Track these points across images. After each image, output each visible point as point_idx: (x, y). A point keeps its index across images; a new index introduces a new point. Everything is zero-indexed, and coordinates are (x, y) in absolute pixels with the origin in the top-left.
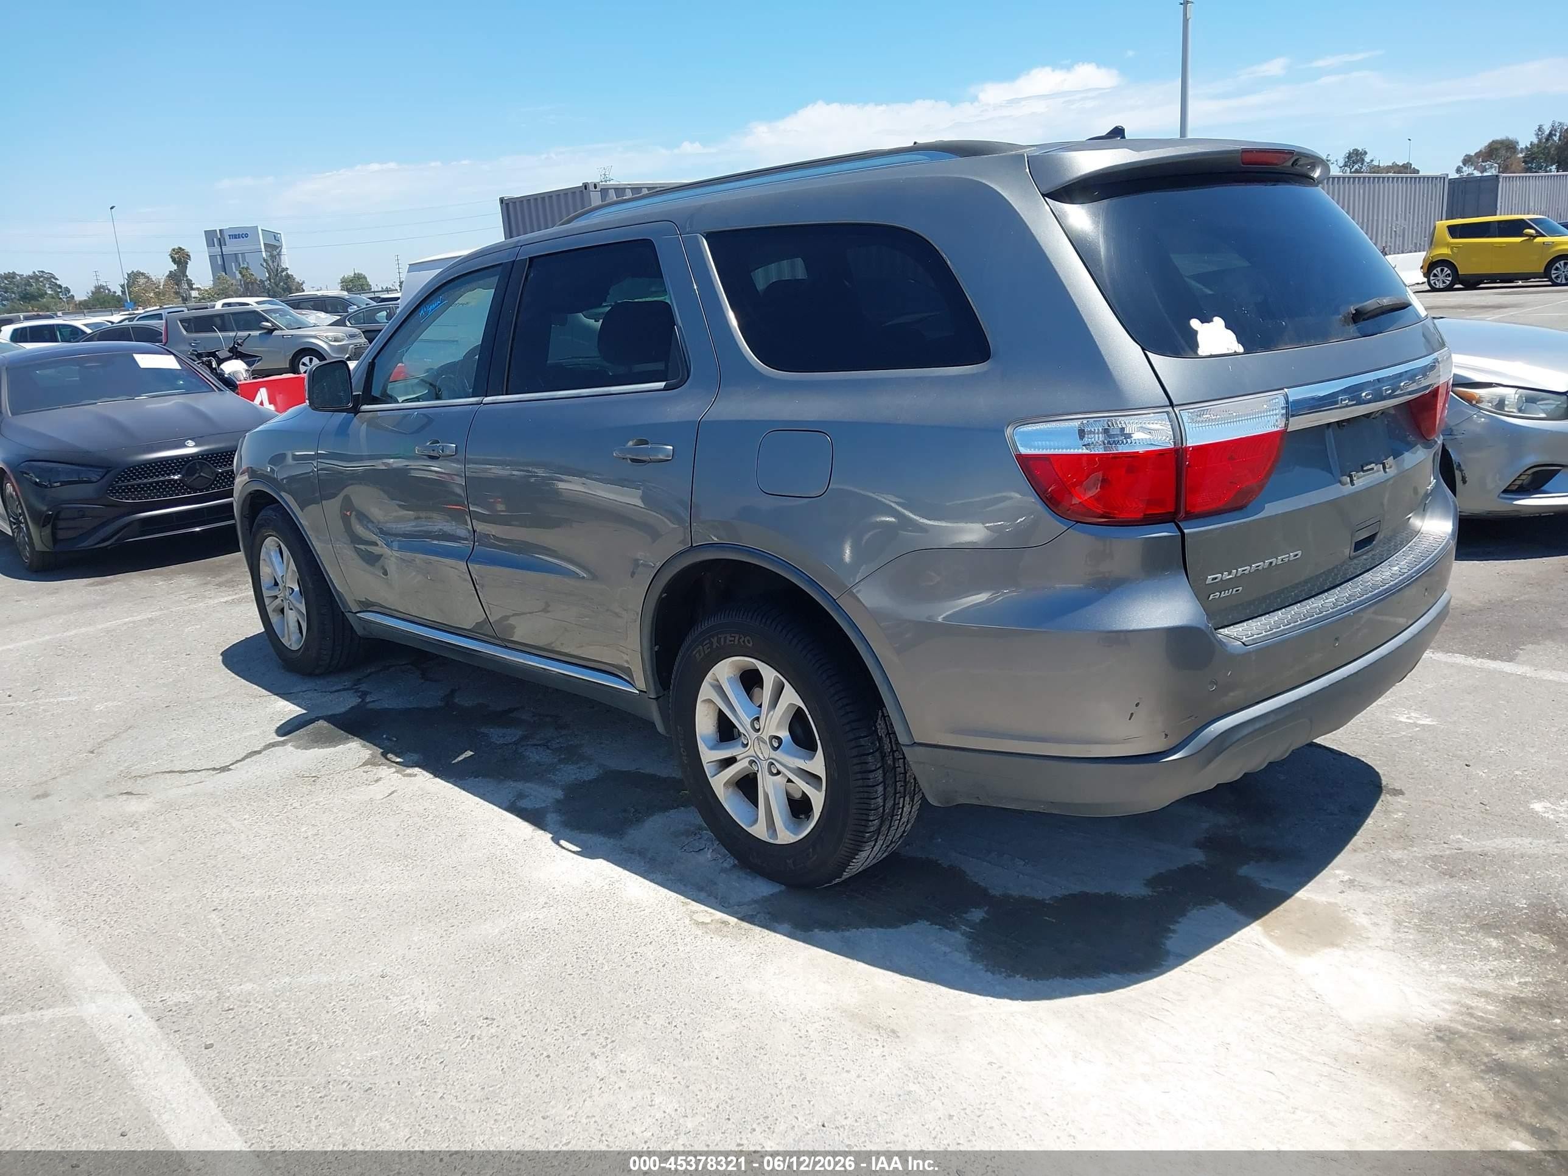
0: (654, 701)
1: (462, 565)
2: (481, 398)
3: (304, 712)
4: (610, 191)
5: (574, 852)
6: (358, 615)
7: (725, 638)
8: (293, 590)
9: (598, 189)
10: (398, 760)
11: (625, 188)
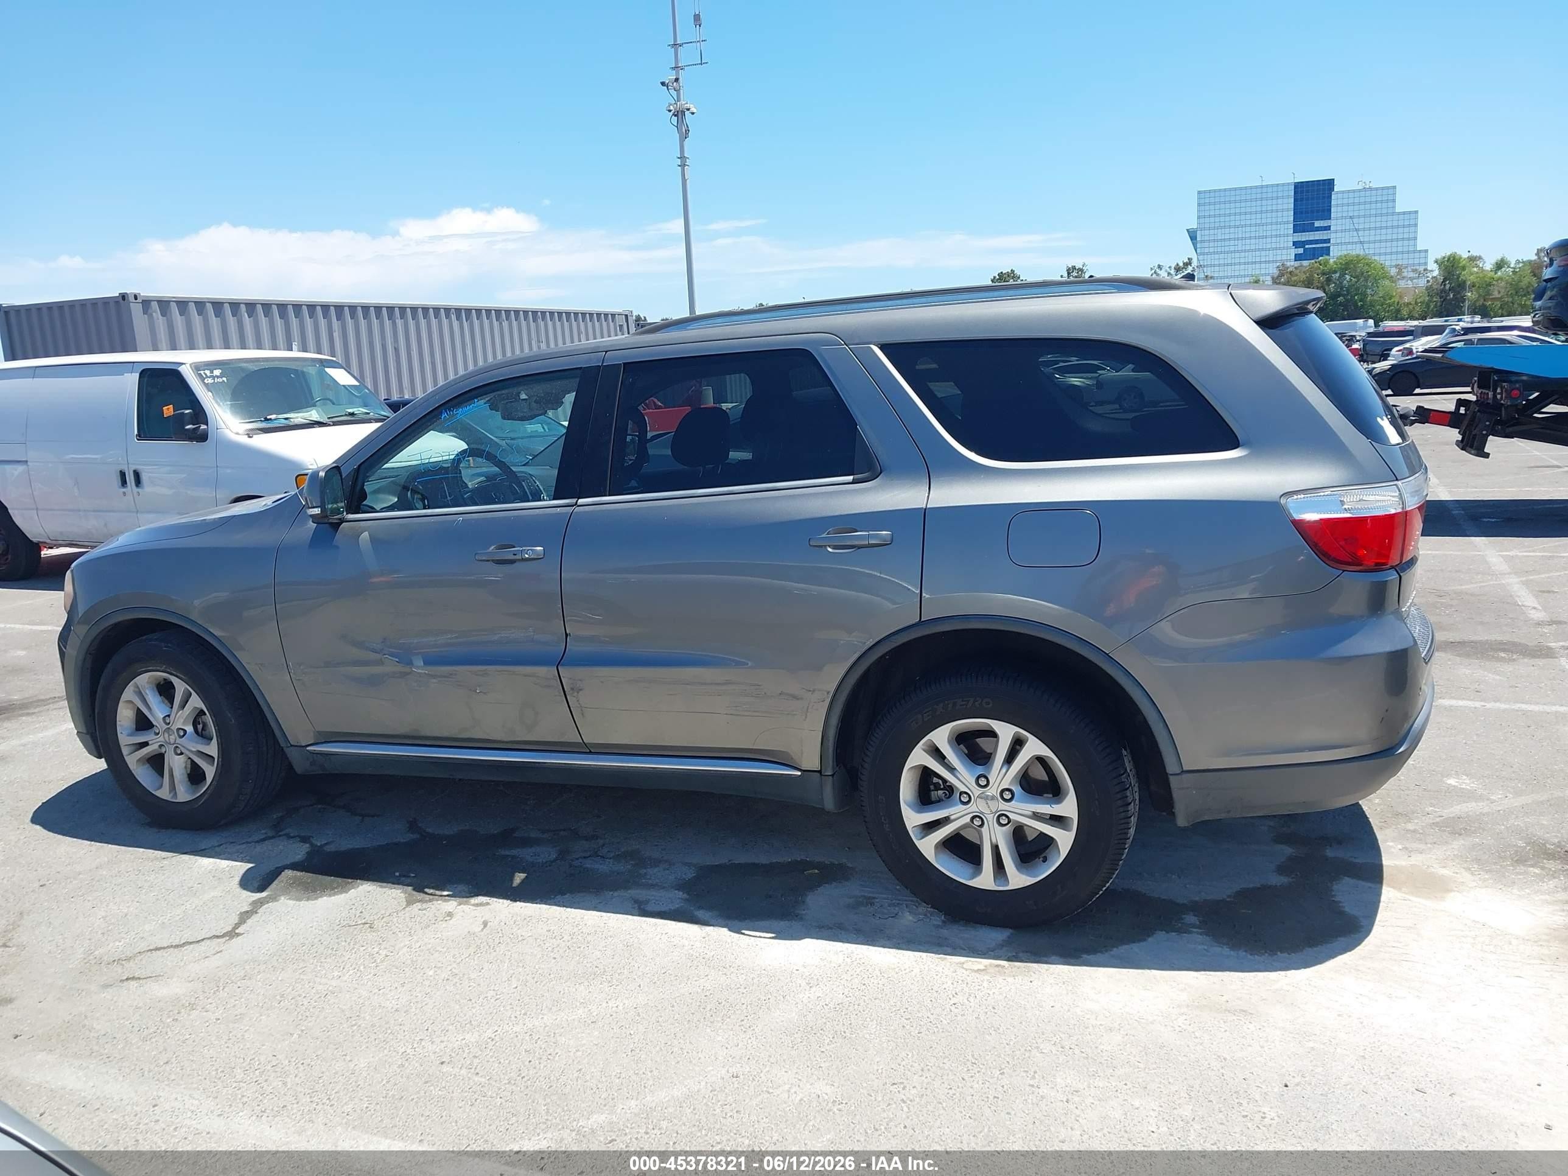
0: (831, 777)
1: (551, 671)
2: (574, 500)
3: (251, 865)
4: (152, 303)
5: (770, 938)
6: (308, 748)
7: (954, 704)
8: (185, 731)
9: (139, 300)
10: (446, 893)
11: (170, 301)
